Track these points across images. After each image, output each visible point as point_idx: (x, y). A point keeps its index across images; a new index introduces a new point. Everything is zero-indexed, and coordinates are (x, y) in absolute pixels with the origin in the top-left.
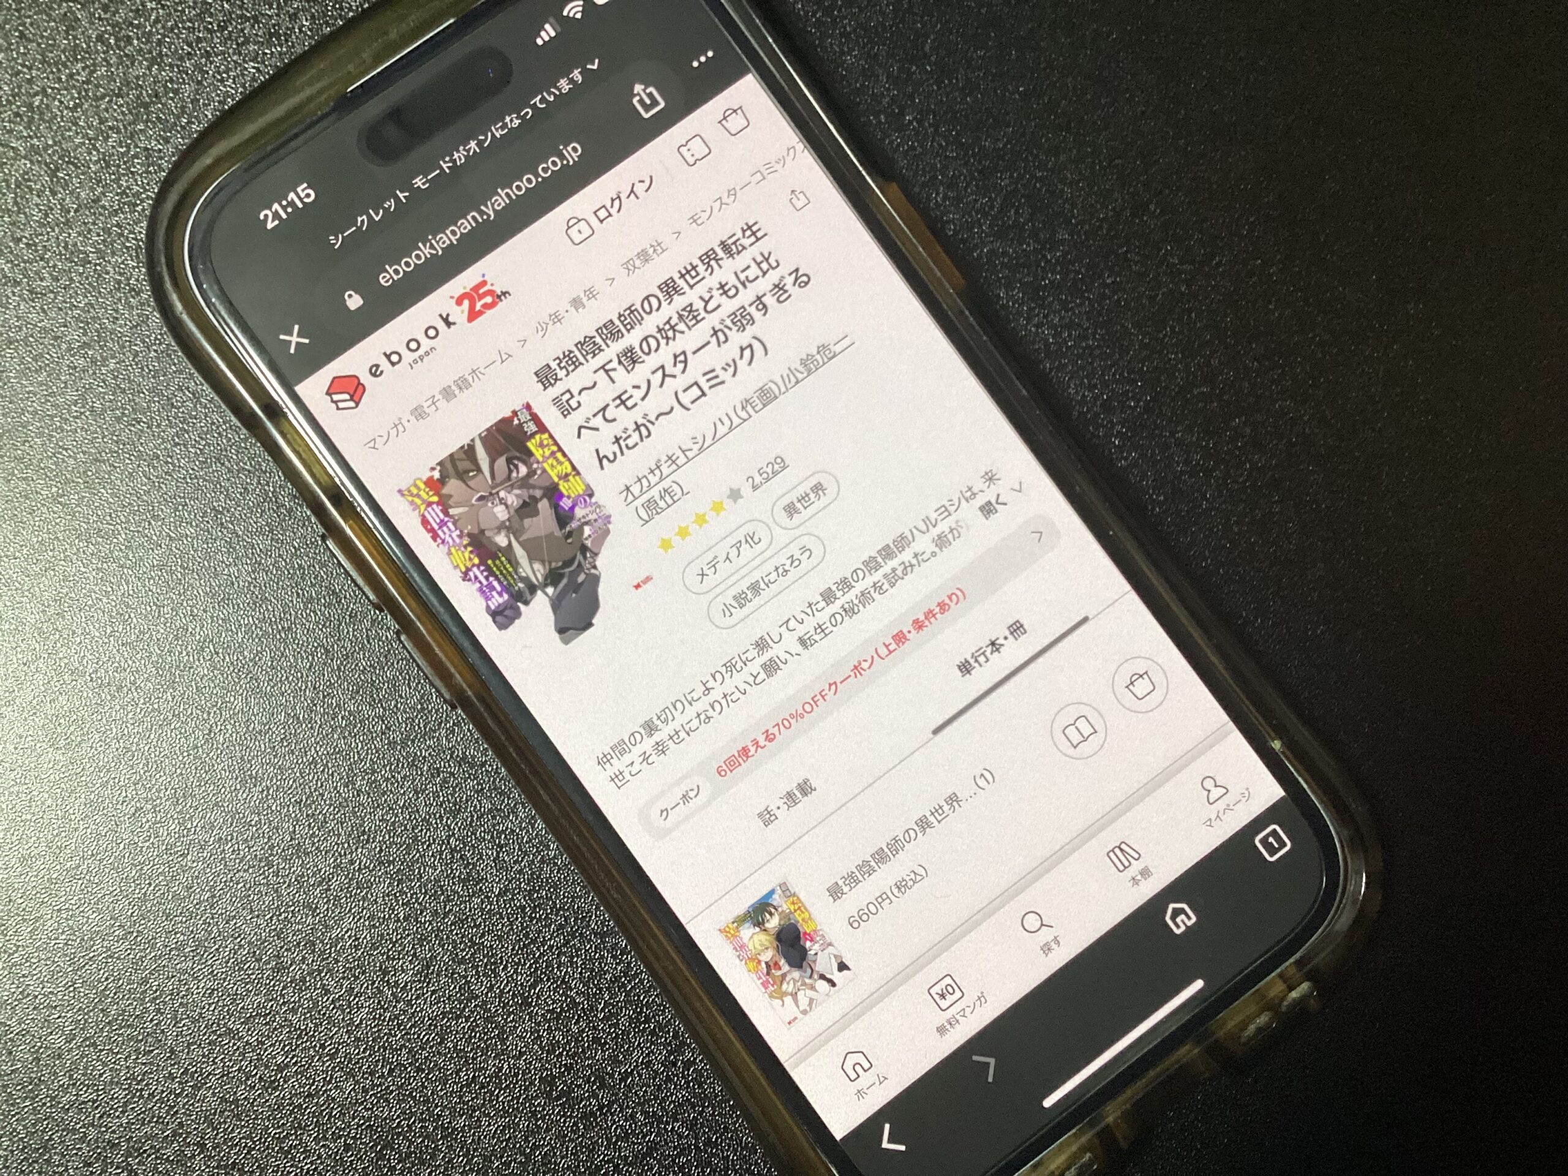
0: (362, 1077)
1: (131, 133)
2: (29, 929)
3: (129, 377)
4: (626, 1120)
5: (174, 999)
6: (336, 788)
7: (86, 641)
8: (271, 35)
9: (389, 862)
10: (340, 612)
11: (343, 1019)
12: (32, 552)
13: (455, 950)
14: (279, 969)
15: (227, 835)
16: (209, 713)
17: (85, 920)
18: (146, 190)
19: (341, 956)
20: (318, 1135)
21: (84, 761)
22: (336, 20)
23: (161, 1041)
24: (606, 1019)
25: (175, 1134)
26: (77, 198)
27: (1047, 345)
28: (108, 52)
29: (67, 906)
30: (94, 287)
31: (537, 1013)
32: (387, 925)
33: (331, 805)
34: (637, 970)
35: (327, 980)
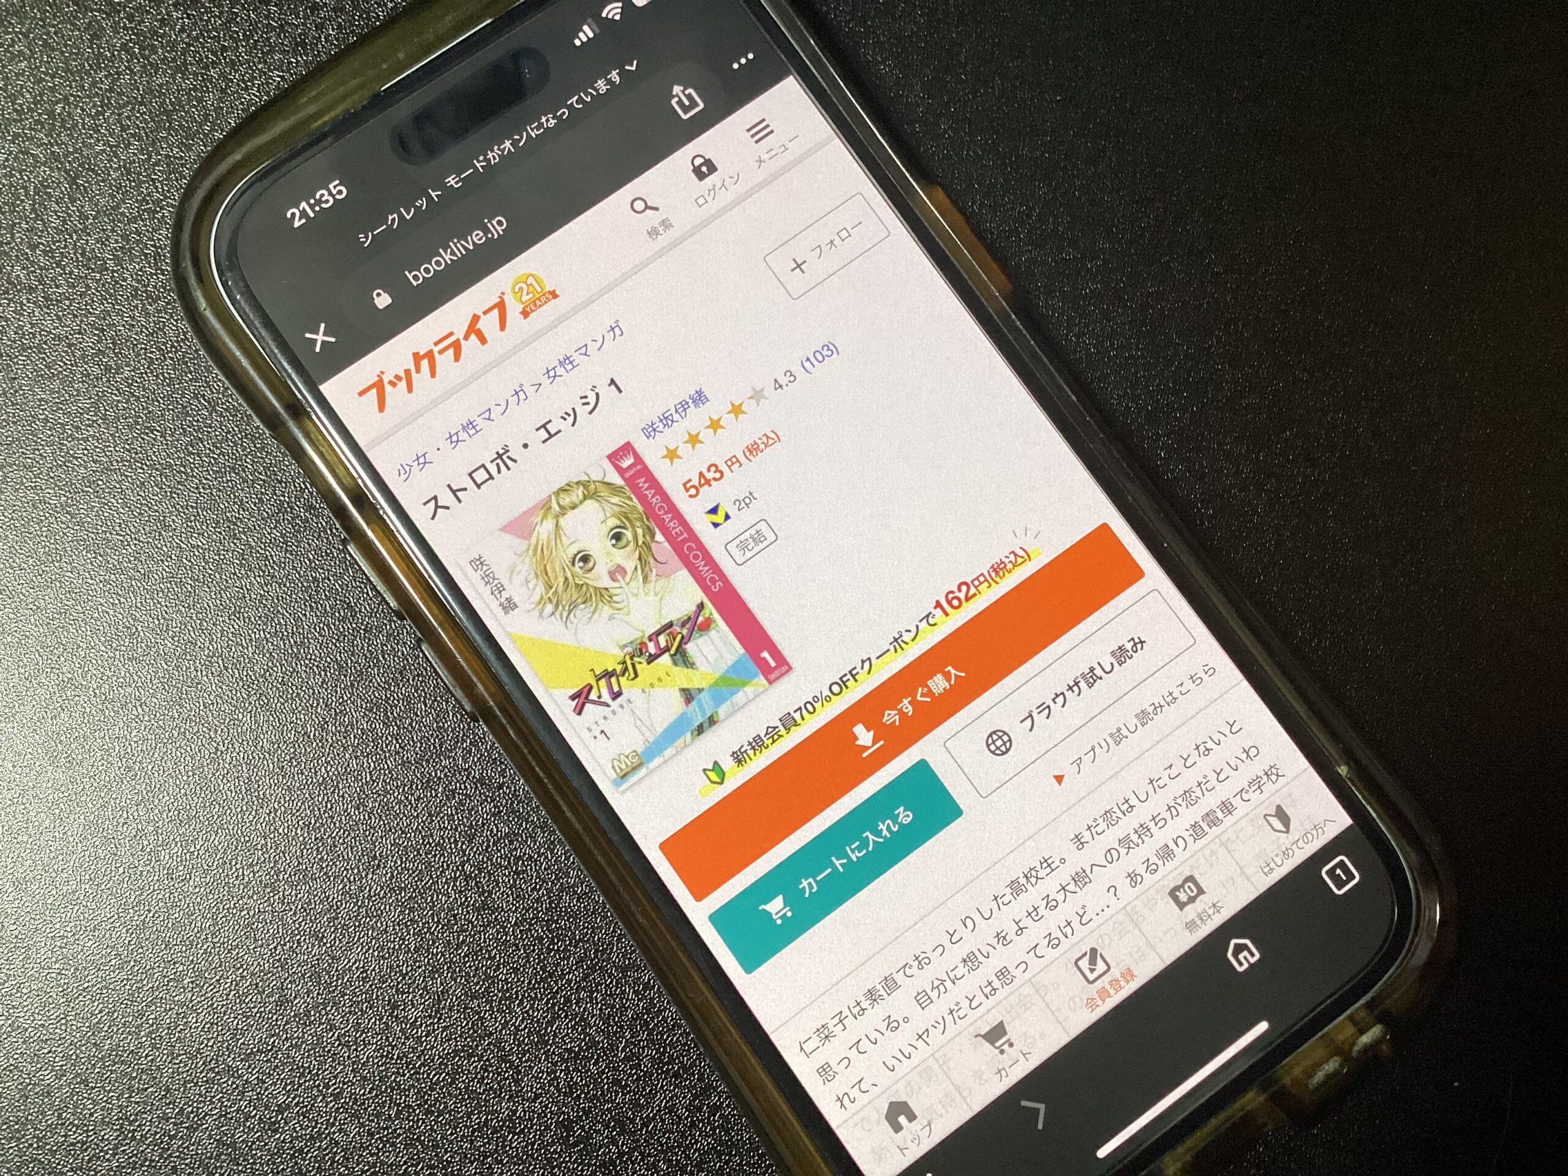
0: (368, 1119)
1: (153, 140)
2: (21, 958)
3: (144, 385)
5: (171, 1034)
6: (346, 811)
7: (91, 655)
8: (297, 45)
9: (401, 889)
10: (354, 626)
11: (349, 1057)
12: (39, 563)
13: (469, 983)
14: (280, 1003)
15: (231, 861)
16: (216, 731)
18: (166, 197)
19: (348, 989)
23: (155, 1078)
24: (626, 1059)
26: (96, 205)
28: (132, 60)
29: (61, 934)
30: (111, 295)
31: (553, 1053)
32: (397, 957)
33: (341, 828)
34: (660, 1006)
35: (333, 1015)
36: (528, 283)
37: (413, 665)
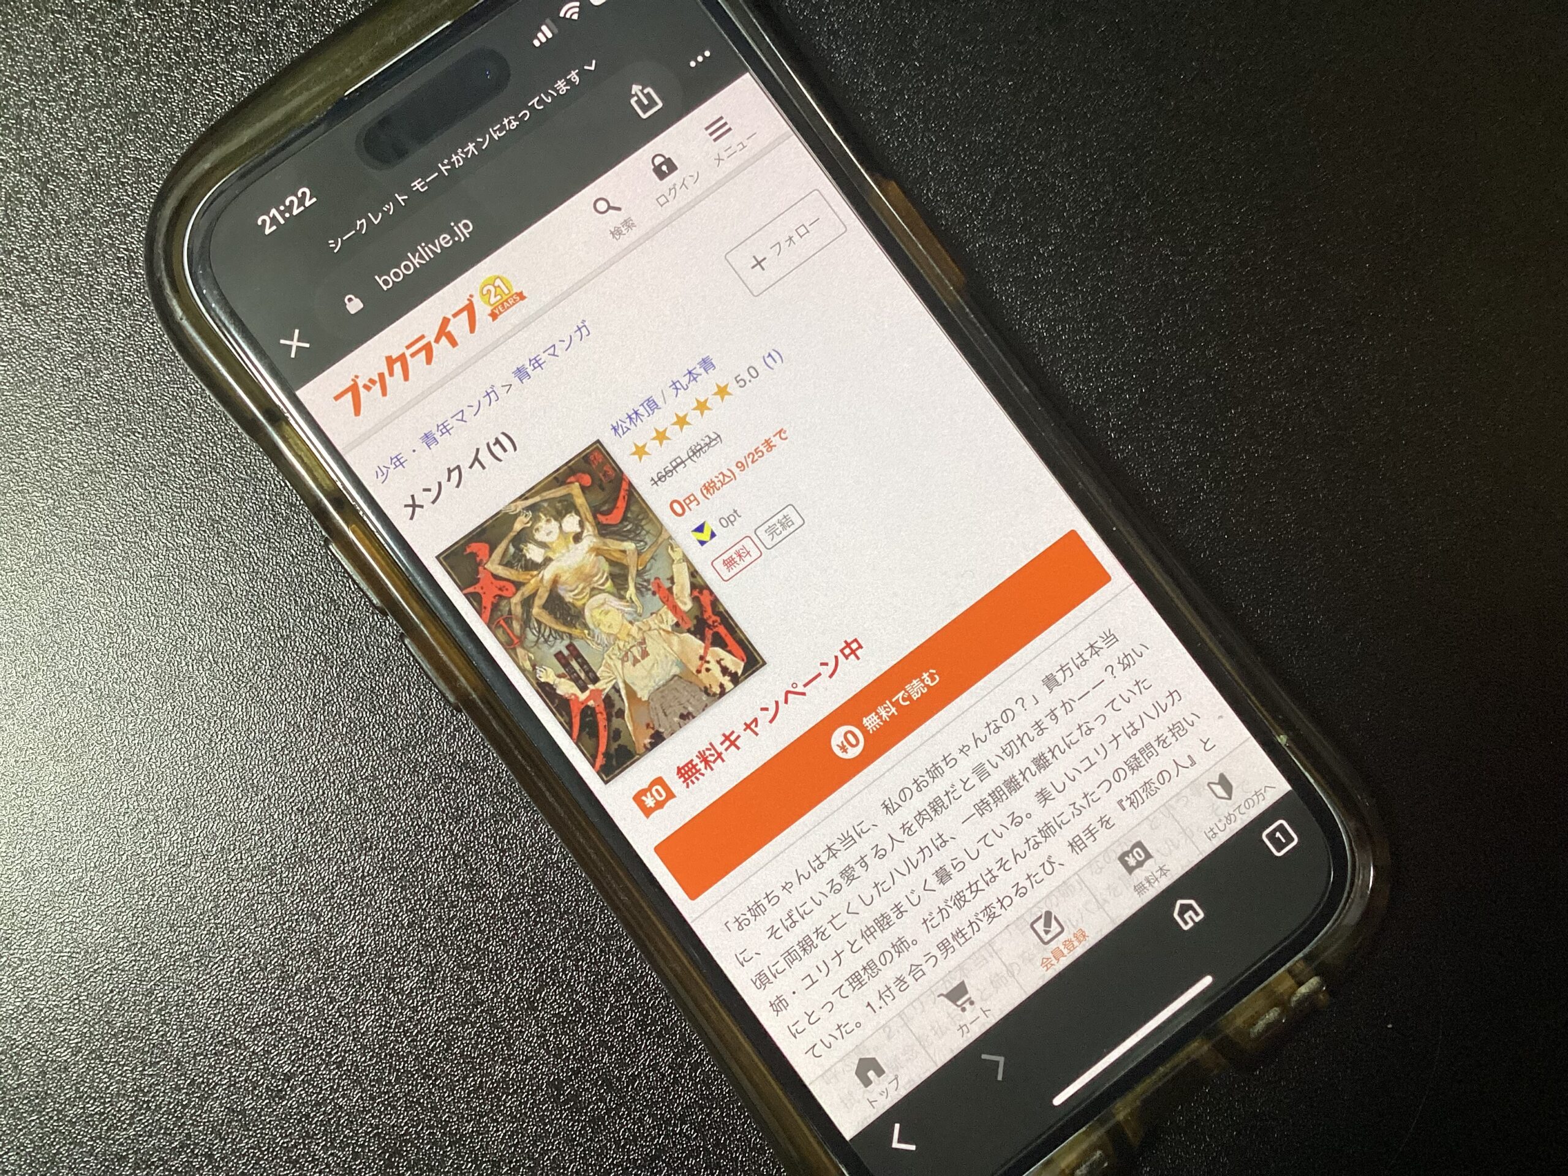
0: (370, 1085)
1: (121, 144)
2: (33, 943)
3: (123, 388)
4: (634, 1124)
5: (180, 1010)
6: (337, 796)
7: (85, 652)
9: (393, 869)
10: (338, 619)
11: (349, 1027)
12: (29, 564)
13: (461, 955)
14: (282, 979)
15: (229, 845)
16: (210, 723)
17: (89, 932)
18: (136, 200)
19: (346, 964)
20: (327, 1142)
21: (85, 773)
22: (323, 27)
23: (167, 1052)
24: (612, 1022)
25: (182, 1145)
26: (68, 210)
27: (1041, 338)
28: (96, 62)
29: (70, 919)
30: (86, 299)
31: (543, 1018)
32: (392, 932)
33: (333, 812)
34: (642, 972)
35: (332, 988)
36: (496, 285)
37: (396, 655)
